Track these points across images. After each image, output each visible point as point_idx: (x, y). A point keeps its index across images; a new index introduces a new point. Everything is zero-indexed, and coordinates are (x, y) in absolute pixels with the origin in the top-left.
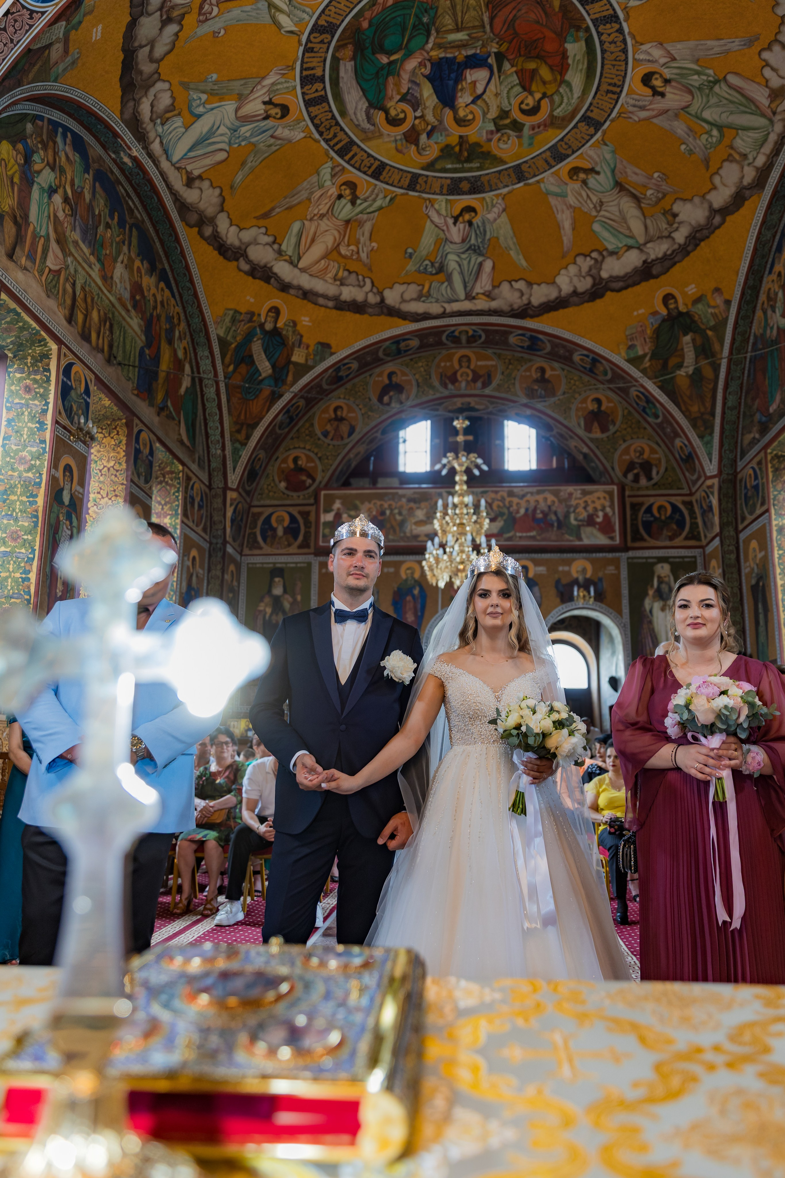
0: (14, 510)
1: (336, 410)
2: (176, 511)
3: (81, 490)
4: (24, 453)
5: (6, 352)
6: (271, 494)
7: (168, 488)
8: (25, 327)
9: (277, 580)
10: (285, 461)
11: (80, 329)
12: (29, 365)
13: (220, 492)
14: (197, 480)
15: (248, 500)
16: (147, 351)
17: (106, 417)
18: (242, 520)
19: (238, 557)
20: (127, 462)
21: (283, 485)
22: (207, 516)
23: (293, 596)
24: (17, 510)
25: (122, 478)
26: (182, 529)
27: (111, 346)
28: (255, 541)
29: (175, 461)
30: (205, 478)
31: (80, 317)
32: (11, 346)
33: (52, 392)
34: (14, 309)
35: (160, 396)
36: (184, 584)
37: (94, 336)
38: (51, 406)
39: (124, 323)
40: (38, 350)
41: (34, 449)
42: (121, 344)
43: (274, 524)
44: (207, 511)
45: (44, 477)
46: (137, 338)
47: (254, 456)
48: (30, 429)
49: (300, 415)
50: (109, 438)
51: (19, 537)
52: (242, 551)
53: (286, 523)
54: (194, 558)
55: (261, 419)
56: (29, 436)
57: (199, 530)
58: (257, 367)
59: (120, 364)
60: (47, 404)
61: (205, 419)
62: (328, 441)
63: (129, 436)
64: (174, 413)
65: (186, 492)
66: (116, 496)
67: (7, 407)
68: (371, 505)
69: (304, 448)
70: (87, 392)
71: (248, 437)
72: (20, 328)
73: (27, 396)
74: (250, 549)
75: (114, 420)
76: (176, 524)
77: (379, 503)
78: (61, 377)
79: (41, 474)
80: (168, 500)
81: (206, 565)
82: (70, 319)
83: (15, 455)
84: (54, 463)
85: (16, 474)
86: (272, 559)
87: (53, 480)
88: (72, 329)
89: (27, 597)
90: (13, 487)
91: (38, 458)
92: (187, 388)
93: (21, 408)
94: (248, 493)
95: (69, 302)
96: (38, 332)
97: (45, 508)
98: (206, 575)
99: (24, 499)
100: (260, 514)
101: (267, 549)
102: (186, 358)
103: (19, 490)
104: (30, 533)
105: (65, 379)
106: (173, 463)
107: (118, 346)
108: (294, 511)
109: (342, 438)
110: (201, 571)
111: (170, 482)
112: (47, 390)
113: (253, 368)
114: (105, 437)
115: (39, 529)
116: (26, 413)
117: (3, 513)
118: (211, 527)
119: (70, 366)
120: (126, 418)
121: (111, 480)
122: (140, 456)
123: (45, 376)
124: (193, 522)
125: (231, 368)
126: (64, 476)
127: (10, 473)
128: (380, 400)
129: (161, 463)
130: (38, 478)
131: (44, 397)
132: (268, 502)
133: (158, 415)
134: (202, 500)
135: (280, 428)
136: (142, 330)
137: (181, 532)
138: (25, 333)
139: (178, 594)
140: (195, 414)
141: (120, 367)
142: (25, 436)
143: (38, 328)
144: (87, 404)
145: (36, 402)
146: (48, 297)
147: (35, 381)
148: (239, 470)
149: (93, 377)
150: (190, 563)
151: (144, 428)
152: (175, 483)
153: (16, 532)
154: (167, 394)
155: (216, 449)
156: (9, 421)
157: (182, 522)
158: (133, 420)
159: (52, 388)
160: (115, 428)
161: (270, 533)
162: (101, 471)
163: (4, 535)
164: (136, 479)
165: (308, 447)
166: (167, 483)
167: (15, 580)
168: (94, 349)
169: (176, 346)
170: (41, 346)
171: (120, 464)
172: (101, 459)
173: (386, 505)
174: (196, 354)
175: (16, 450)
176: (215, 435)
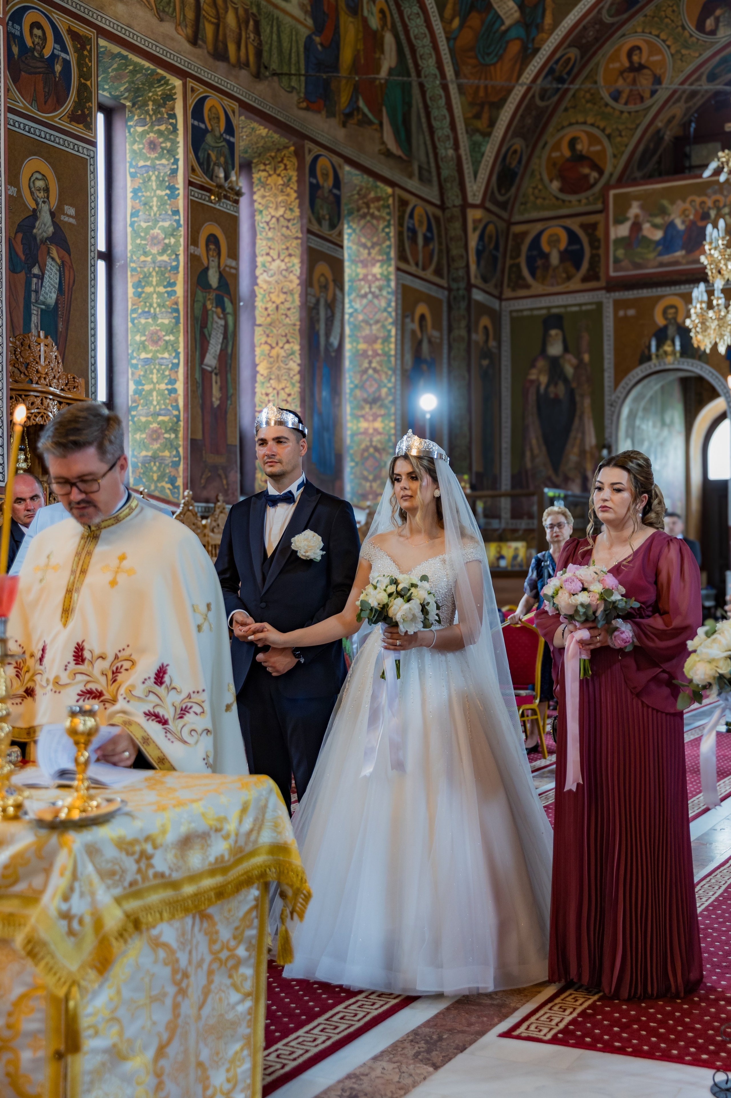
0: (151, 305)
1: (630, 54)
2: (388, 254)
3: (233, 264)
4: (156, 231)
5: (122, 101)
6: (539, 201)
7: (375, 222)
8: (137, 69)
9: (553, 332)
10: (557, 147)
11: (210, 47)
12: (151, 113)
13: (456, 211)
14: (419, 202)
15: (505, 215)
16: (317, 39)
17: (267, 149)
18: (497, 248)
19: (495, 304)
20: (300, 206)
21: (555, 185)
22: (440, 251)
23: (578, 355)
24: (155, 305)
25: (295, 230)
26: (397, 279)
27: (259, 53)
28: (520, 276)
29: (379, 184)
30: (432, 194)
31: (209, 30)
32: (127, 94)
33: (181, 144)
34: (119, 53)
35: (344, 99)
36: (409, 357)
37: (232, 48)
38: (181, 163)
39: (277, 13)
40: (159, 91)
41: (166, 224)
42: (275, 44)
43: (545, 247)
44: (440, 243)
45: (181, 258)
46: (299, 27)
47: (504, 150)
48: (160, 198)
49: (575, 70)
50: (275, 177)
51: (160, 339)
52: (501, 293)
53: (563, 244)
54: (422, 317)
55: (509, 91)
56: (159, 208)
57: (428, 274)
58: (496, 12)
59: (275, 74)
60: (176, 161)
61: (426, 107)
62: (619, 106)
63: (300, 169)
64: (370, 115)
65: (401, 224)
66: (290, 255)
67: (130, 173)
68: (687, 205)
69: (585, 123)
70: (230, 129)
71: (492, 123)
72: (131, 72)
73: (153, 155)
74: (514, 289)
75: (279, 150)
76: (389, 273)
77: (698, 200)
78: (190, 121)
79: (177, 255)
80: (375, 239)
81: (445, 323)
82: (194, 40)
83: (147, 233)
84: (192, 239)
85: (149, 259)
86: (545, 302)
87: (192, 260)
88: (198, 51)
89: (175, 413)
90: (147, 276)
91: (172, 235)
92: (391, 72)
93: (147, 172)
94: (503, 206)
95: (190, 15)
96: (153, 72)
97: (186, 297)
98: (445, 337)
99: (161, 289)
100: (525, 234)
101: (537, 287)
102: (384, 25)
103: (154, 280)
104: (172, 333)
105: (196, 123)
106: (377, 187)
107: (270, 50)
108: (574, 225)
109: (642, 99)
110: (436, 334)
111: (377, 213)
112: (174, 143)
113: (490, 16)
114: (270, 175)
115: (181, 326)
116: (153, 178)
117: (140, 311)
118: (449, 266)
119: (201, 102)
120: (294, 145)
121: (283, 235)
122: (319, 192)
123: (171, 124)
124: (417, 264)
125: (456, 23)
126: (208, 250)
127: (142, 258)
128: (700, 27)
129: (361, 190)
130: (174, 260)
131: (172, 152)
132: (535, 215)
133: (344, 125)
134: (429, 229)
135: (542, 98)
136: (306, 12)
137: (397, 284)
138: (138, 76)
139: (399, 372)
140: (408, 105)
141: (276, 78)
142: (155, 209)
143: (152, 67)
144: (231, 146)
145: (164, 161)
146: (161, 20)
147: (160, 133)
148: (483, 174)
149: (235, 105)
150: (416, 326)
151: (323, 152)
152: (384, 215)
153: (156, 333)
154: (356, 90)
155: (446, 149)
156: (135, 191)
157: (398, 269)
158: (303, 147)
159: (180, 139)
160: (282, 161)
161: (539, 262)
162: (268, 223)
163: (144, 338)
164: (315, 228)
165: (590, 120)
166: (373, 216)
167: (161, 393)
168: (234, 66)
169: (366, 13)
170: (162, 85)
171: (291, 210)
172: (267, 207)
173: (710, 203)
174: (401, 14)
175: (147, 227)
176: (442, 128)
